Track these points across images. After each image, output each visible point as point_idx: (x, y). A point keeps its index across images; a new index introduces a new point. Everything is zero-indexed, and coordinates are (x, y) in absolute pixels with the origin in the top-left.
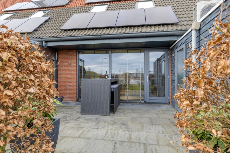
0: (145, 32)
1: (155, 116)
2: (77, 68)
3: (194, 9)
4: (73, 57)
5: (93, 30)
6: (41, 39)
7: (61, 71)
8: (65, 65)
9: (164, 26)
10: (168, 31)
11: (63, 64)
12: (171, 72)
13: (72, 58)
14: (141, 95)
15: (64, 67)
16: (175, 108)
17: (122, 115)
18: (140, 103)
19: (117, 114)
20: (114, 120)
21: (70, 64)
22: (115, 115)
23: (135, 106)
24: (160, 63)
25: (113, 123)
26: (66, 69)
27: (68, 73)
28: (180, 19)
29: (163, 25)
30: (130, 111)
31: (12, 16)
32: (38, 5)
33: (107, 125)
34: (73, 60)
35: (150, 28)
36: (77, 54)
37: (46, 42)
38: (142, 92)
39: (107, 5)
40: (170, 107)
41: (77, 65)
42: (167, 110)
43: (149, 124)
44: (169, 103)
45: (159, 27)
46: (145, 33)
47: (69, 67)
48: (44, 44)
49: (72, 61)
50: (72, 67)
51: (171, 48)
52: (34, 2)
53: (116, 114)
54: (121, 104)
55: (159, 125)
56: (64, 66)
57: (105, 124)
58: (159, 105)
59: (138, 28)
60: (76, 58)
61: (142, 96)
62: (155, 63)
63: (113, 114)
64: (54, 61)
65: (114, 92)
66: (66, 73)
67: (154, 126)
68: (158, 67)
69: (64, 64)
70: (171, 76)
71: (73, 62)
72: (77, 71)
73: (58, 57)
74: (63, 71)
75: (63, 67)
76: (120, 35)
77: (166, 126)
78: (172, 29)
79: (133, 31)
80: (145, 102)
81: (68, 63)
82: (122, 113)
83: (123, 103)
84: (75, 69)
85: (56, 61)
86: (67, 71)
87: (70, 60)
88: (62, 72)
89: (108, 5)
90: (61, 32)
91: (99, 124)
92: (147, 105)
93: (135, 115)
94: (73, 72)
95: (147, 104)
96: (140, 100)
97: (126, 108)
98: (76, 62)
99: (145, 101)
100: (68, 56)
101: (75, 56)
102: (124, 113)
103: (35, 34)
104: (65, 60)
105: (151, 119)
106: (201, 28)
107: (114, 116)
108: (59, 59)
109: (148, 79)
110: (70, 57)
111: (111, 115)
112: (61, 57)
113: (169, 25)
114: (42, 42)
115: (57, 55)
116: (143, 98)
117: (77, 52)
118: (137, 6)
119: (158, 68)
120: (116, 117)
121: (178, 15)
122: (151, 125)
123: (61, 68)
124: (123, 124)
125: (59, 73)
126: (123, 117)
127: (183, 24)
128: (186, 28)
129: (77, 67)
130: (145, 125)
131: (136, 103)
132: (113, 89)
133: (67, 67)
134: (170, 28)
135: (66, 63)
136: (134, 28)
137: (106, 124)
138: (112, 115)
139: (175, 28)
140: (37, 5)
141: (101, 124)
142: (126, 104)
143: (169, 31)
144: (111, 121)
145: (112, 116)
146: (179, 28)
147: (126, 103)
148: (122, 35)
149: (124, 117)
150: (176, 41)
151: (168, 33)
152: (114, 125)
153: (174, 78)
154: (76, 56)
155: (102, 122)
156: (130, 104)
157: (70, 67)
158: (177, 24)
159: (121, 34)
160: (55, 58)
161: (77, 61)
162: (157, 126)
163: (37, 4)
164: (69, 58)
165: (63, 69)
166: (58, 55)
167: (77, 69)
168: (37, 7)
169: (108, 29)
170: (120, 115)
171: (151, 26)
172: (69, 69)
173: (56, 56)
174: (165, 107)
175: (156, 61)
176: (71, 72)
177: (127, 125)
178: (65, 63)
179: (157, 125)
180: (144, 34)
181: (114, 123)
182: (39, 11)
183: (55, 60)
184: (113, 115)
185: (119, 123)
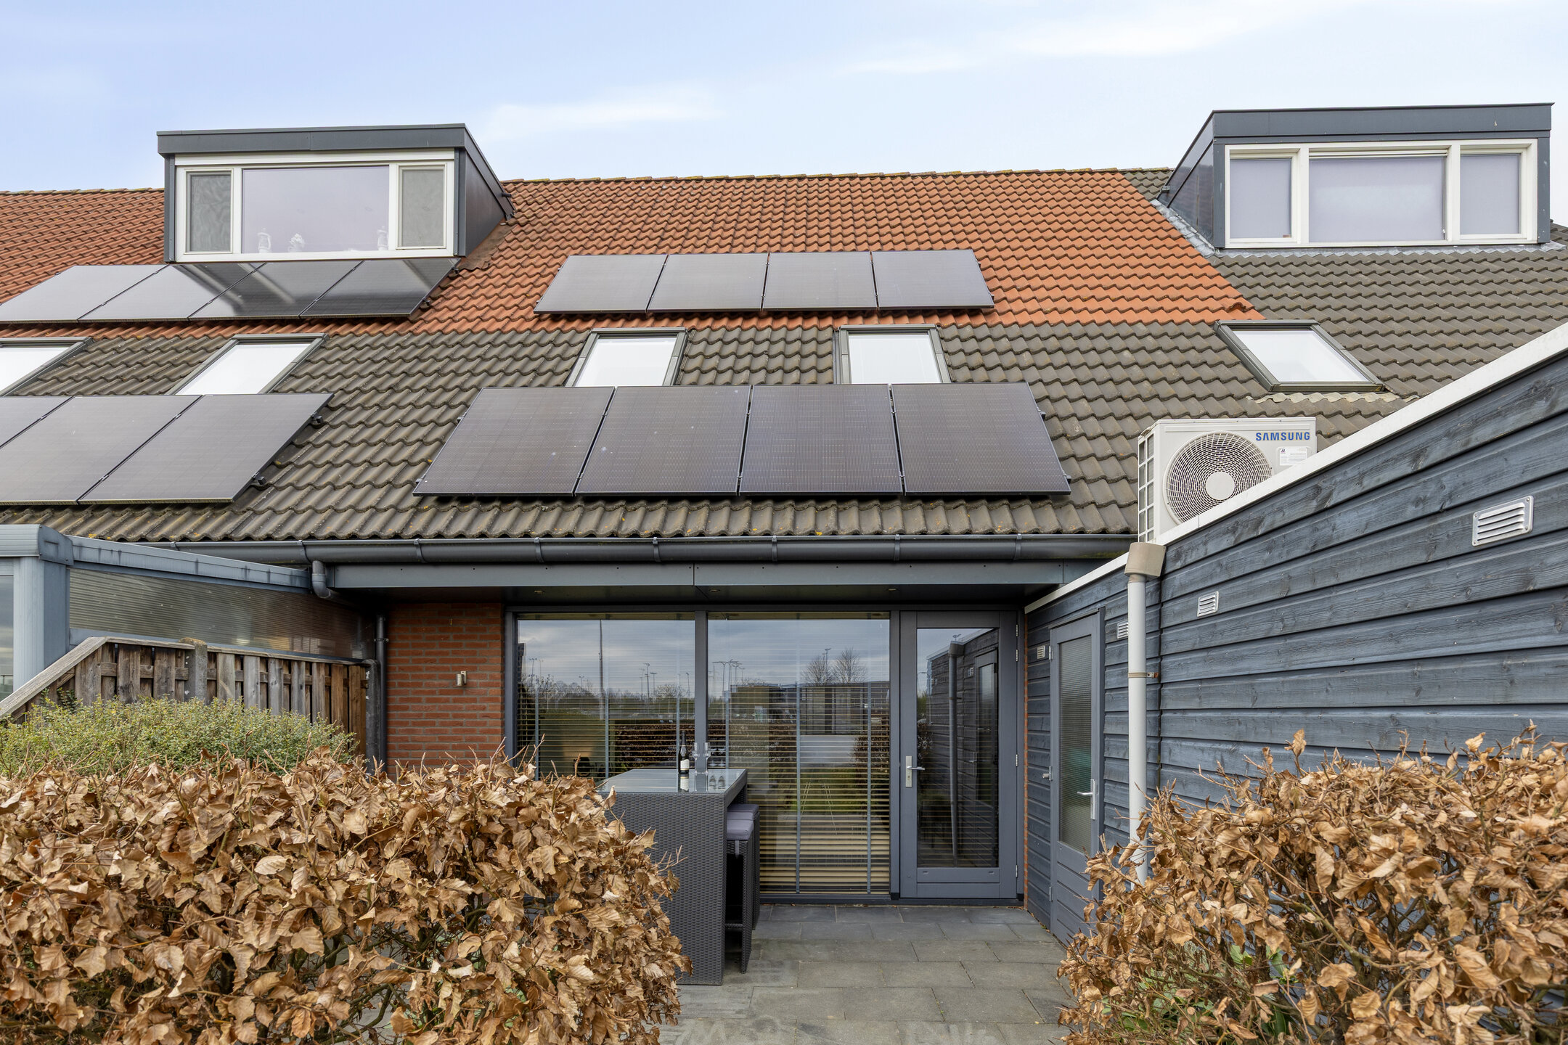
0: (898, 537)
1: (954, 976)
2: (503, 708)
3: (1142, 445)
4: (484, 646)
5: (610, 507)
6: (301, 552)
7: (407, 724)
8: (433, 693)
9: (997, 504)
10: (1015, 540)
11: (420, 685)
12: (1031, 739)
13: (474, 653)
14: (869, 859)
15: (429, 701)
16: (1047, 926)
17: (788, 978)
18: (867, 903)
19: (758, 975)
20: (755, 1009)
21: (464, 685)
22: (748, 980)
23: (845, 923)
24: (971, 671)
25: (750, 1023)
26: (437, 716)
27: (454, 739)
28: (1076, 469)
29: (992, 498)
30: (825, 955)
31: (59, 363)
32: (229, 293)
33: (728, 1037)
34: (484, 661)
35: (924, 509)
36: (503, 630)
37: (331, 565)
38: (880, 845)
39: (673, 334)
40: (1021, 919)
41: (503, 693)
42: (1010, 943)
43: (931, 1022)
44: (1021, 897)
45: (968, 510)
46: (902, 541)
47: (455, 701)
48: (318, 579)
49: (474, 669)
50: (474, 700)
51: (1029, 609)
52: (191, 267)
53: (753, 972)
54: (764, 909)
55: (976, 1026)
56: (424, 697)
57: (713, 1029)
58: (966, 909)
59: (862, 506)
60: (498, 649)
61: (879, 861)
62: (938, 664)
63: (739, 976)
64: (367, 667)
65: (741, 857)
66: (441, 739)
67: (953, 1027)
68: (955, 690)
69: (428, 685)
70: (1029, 755)
71: (484, 677)
72: (503, 724)
73: (386, 646)
74: (424, 724)
75: (419, 700)
76: (769, 546)
77: (1009, 1030)
78: (1034, 526)
79: (837, 523)
80: (896, 897)
81: (455, 678)
82: (781, 964)
83: (773, 902)
84: (494, 716)
85: (378, 666)
86: (443, 724)
87: (461, 661)
88: (413, 731)
89: (682, 336)
90: (417, 510)
91: (685, 1035)
92: (904, 914)
93: (851, 976)
94: (483, 732)
95: (906, 908)
96: (864, 888)
97: (796, 934)
98: (498, 674)
99: (895, 889)
100: (451, 641)
101: (496, 637)
102: (794, 967)
103: (256, 513)
104: (432, 661)
105: (933, 993)
106: (1169, 570)
107: (747, 985)
108: (392, 658)
109: (908, 773)
110: (464, 642)
111: (726, 978)
112: (407, 646)
113: (1023, 503)
114: (306, 564)
115: (381, 634)
116: (880, 876)
117: (503, 616)
118: (844, 359)
119: (955, 699)
120: (757, 993)
121: (1064, 442)
122: (941, 1026)
123: (407, 708)
124: (806, 1028)
125: (396, 740)
126: (792, 992)
127: (1091, 499)
128: (1102, 526)
129: (503, 701)
130: (912, 1027)
131: (847, 903)
132: (737, 843)
133: (447, 701)
134: (1027, 519)
135: (442, 677)
136: (841, 507)
137: (719, 1027)
138: (734, 981)
139: (1049, 519)
140: (220, 295)
141: (693, 1031)
142: (790, 911)
143: (1024, 540)
144: (740, 1012)
145: (734, 987)
146: (1073, 520)
147: (790, 902)
148: (781, 546)
149: (801, 991)
150: (1054, 587)
151: (1019, 547)
152: (760, 1035)
153: (1045, 775)
154: (499, 642)
155: (692, 1021)
156: (811, 911)
157: (464, 705)
158: (1062, 499)
159: (774, 543)
160: (373, 652)
161: (503, 669)
162: (969, 1031)
163: (222, 288)
164: (455, 653)
165: (419, 716)
166: (386, 634)
167: (503, 716)
168: (223, 310)
169: (695, 507)
170: (776, 979)
171: (927, 499)
172: (455, 716)
173: (376, 636)
174: (998, 923)
175: (945, 656)
176: (473, 731)
177: (823, 1030)
178: (430, 677)
179: (969, 1028)
180: (897, 547)
181: (760, 1025)
182: (242, 341)
183: (369, 662)
184: (741, 981)
185: (783, 1023)
